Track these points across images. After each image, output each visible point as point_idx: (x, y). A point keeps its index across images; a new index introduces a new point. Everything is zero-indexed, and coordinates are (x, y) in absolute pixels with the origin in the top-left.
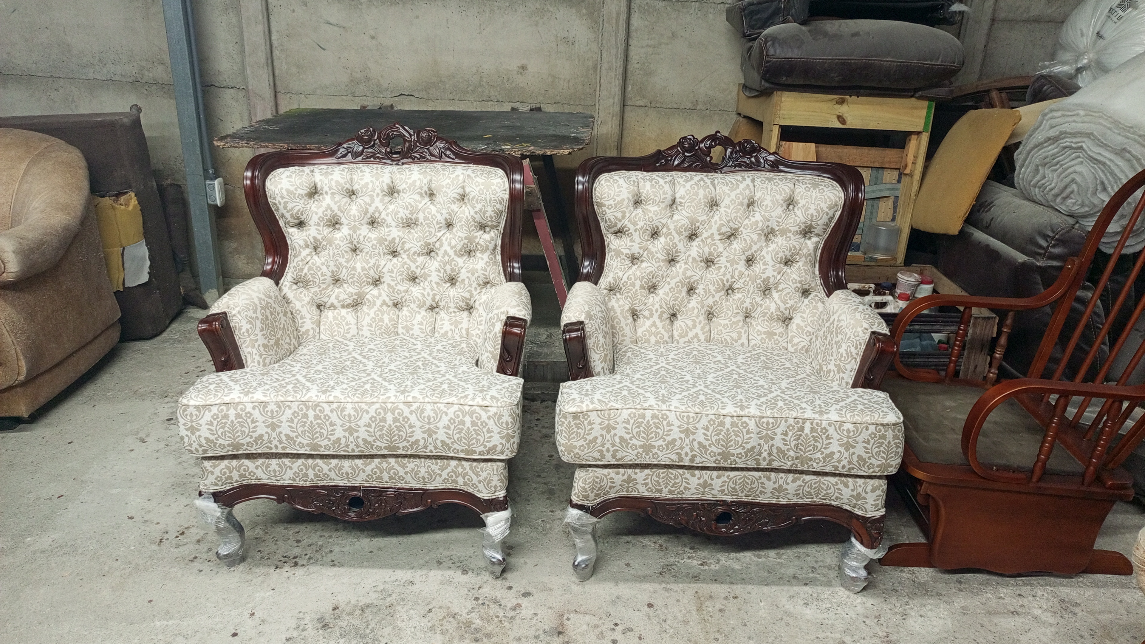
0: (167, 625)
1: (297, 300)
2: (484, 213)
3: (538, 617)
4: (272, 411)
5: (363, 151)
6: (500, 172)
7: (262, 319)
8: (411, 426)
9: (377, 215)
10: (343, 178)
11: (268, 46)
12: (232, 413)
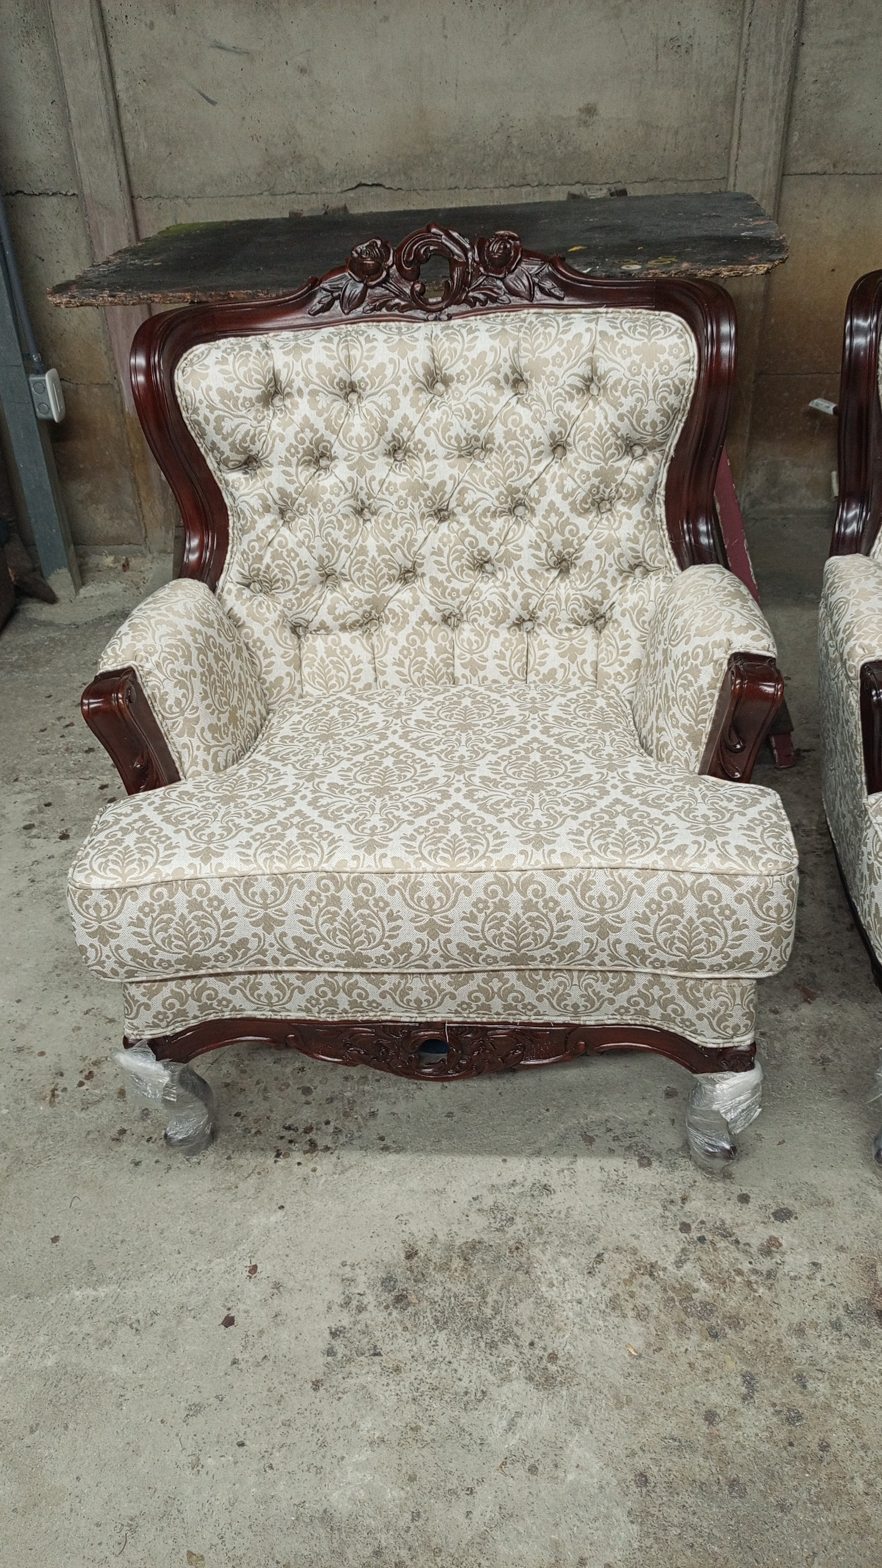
0: (96, 1300)
1: (255, 619)
2: (640, 416)
3: (824, 1271)
4: (264, 895)
5: (364, 293)
6: (675, 321)
7: (203, 674)
8: (561, 918)
9: (405, 433)
10: (332, 358)
11: (112, 103)
12: (181, 900)
